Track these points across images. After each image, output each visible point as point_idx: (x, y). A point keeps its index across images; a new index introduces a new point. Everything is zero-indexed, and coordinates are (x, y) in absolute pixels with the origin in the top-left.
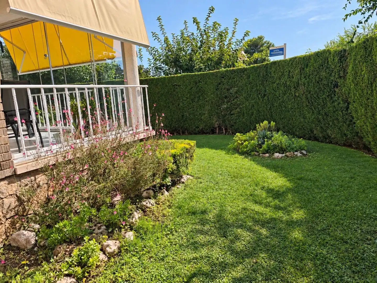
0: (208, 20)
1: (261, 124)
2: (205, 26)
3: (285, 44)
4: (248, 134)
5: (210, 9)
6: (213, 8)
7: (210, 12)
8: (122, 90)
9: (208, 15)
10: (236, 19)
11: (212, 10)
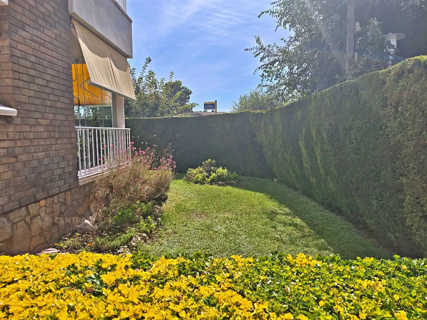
0: (145, 69)
1: (206, 161)
2: (142, 73)
3: (216, 101)
4: (197, 169)
5: (147, 60)
6: (150, 59)
7: (146, 62)
8: (106, 131)
9: (145, 64)
10: (172, 72)
11: (149, 61)
